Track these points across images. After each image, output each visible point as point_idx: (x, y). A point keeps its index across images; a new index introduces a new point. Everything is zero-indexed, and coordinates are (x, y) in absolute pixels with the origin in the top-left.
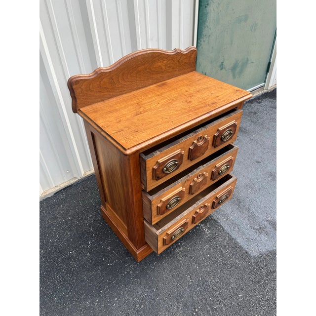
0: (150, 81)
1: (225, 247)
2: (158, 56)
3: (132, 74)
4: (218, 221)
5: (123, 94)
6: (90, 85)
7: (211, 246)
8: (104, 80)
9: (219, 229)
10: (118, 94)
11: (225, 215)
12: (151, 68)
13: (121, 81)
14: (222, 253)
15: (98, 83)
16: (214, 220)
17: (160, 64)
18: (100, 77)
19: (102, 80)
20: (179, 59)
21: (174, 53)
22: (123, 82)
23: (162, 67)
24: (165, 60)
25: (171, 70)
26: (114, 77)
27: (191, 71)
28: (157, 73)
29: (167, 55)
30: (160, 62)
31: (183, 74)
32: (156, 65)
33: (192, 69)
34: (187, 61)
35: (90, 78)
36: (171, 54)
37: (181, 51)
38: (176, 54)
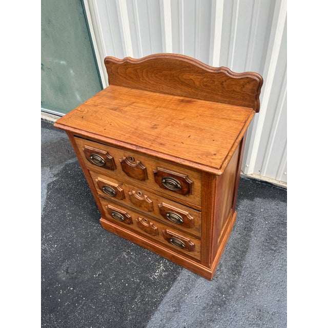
0: (179, 92)
1: (143, 300)
2: (189, 67)
3: (156, 75)
4: (175, 283)
5: (147, 90)
7: (138, 285)
9: (164, 287)
10: (144, 88)
11: (187, 290)
12: (179, 77)
13: (145, 77)
14: (134, 298)
15: (124, 70)
16: (175, 279)
17: (191, 77)
18: (125, 65)
19: (127, 68)
20: (223, 82)
21: (216, 72)
22: (147, 79)
23: (196, 82)
24: (200, 76)
25: (209, 90)
26: (138, 70)
27: (244, 106)
28: (188, 85)
29: (203, 70)
30: (192, 75)
31: (229, 103)
32: (186, 76)
33: (246, 103)
34: (238, 89)
35: (118, 63)
36: (210, 71)
37: (228, 72)
38: (218, 73)
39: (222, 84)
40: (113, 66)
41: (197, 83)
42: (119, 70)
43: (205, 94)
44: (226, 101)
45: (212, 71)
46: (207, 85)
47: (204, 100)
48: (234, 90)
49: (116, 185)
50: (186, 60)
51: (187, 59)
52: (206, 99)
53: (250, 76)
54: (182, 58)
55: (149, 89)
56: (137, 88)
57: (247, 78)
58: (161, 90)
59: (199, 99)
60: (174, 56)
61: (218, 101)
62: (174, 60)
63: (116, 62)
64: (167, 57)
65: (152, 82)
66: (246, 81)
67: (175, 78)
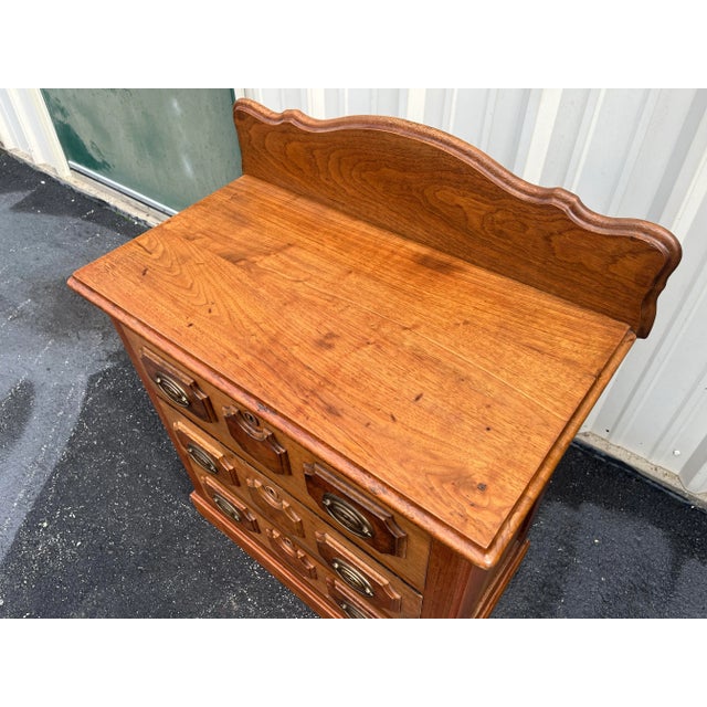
0: (420, 231)
3: (364, 175)
5: (336, 209)
6: (265, 136)
8: (294, 144)
10: (327, 200)
12: (427, 193)
13: (333, 173)
15: (282, 144)
18: (284, 132)
19: (290, 141)
20: (552, 234)
21: (534, 200)
22: (339, 181)
23: (470, 216)
24: (486, 203)
25: (506, 248)
26: (317, 153)
27: (604, 312)
28: (448, 221)
29: (498, 188)
30: (464, 196)
31: (560, 295)
32: (446, 195)
33: (614, 307)
34: (595, 262)
35: (266, 121)
36: (517, 194)
37: (573, 208)
38: (542, 206)
39: (547, 239)
40: (255, 127)
41: (475, 221)
42: (267, 141)
43: (494, 254)
44: (550, 287)
45: (524, 197)
46: (501, 232)
47: (488, 269)
48: (581, 263)
49: (219, 454)
50: (452, 151)
51: (455, 147)
52: (493, 267)
53: (641, 236)
54: (442, 141)
55: (341, 207)
56: (311, 198)
57: (632, 239)
58: (371, 215)
59: (473, 263)
60: (419, 133)
61: (527, 281)
62: (416, 143)
63: (261, 119)
64: (399, 132)
65: (350, 191)
66: (626, 246)
67: (414, 193)
